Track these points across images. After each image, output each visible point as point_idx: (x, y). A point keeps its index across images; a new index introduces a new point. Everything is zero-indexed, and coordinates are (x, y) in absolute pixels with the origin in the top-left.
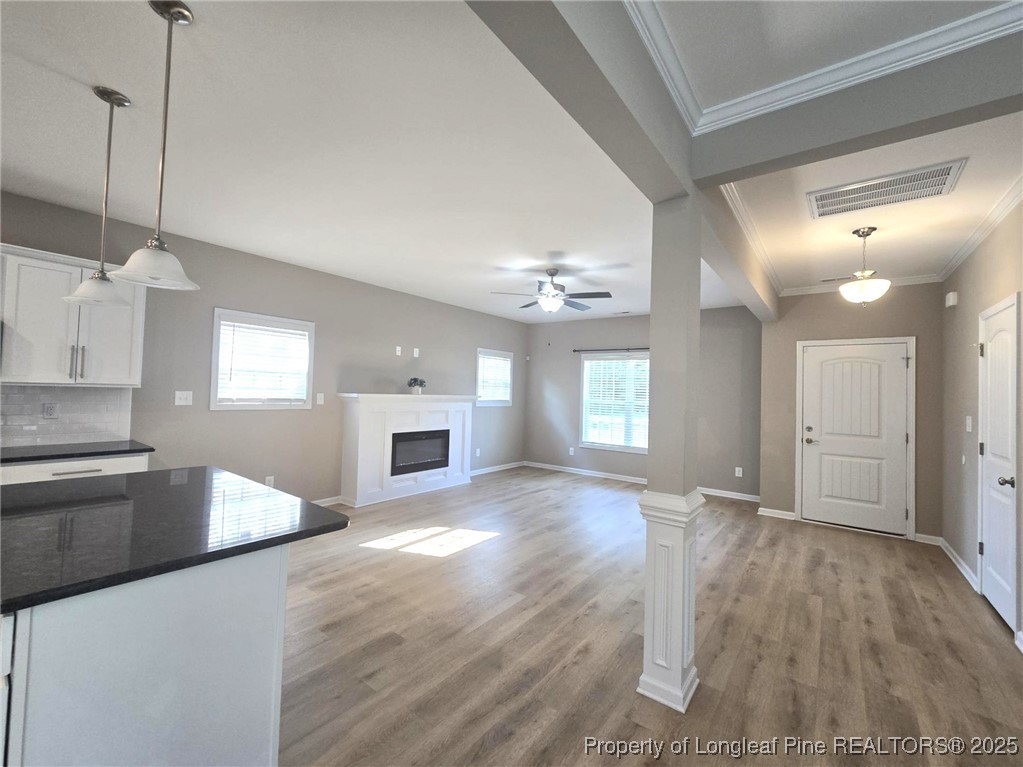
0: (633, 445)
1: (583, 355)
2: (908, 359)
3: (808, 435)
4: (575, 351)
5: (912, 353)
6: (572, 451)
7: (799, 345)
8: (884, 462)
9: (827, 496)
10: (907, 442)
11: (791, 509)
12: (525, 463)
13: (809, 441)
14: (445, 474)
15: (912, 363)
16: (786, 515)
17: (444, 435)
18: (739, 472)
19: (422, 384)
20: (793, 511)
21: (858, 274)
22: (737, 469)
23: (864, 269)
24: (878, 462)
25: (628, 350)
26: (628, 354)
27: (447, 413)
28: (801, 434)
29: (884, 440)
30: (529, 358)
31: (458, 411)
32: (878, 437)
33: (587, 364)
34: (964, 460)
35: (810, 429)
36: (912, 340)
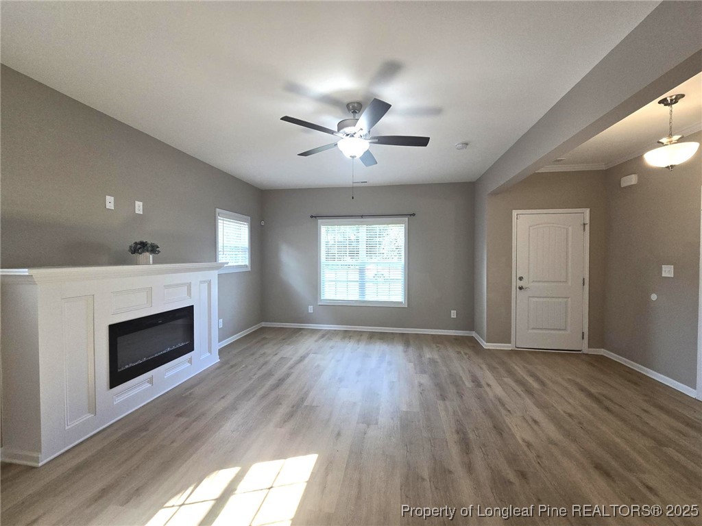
0: (367, 299)
1: (320, 221)
2: (584, 224)
3: (520, 284)
4: (312, 217)
5: (587, 221)
6: (311, 309)
7: (515, 213)
8: (569, 299)
9: (533, 328)
10: (584, 285)
12: (263, 324)
13: (521, 288)
14: (190, 361)
15: (587, 227)
16: (504, 347)
17: (187, 314)
18: (453, 314)
19: (153, 249)
20: (510, 343)
21: (665, 140)
22: (452, 311)
23: (670, 136)
24: (565, 300)
25: (362, 216)
26: (362, 220)
27: (189, 285)
28: (515, 283)
29: (570, 284)
30: (263, 223)
31: (202, 282)
32: (566, 282)
33: (323, 229)
34: (654, 297)
35: (521, 279)
36: (588, 211)
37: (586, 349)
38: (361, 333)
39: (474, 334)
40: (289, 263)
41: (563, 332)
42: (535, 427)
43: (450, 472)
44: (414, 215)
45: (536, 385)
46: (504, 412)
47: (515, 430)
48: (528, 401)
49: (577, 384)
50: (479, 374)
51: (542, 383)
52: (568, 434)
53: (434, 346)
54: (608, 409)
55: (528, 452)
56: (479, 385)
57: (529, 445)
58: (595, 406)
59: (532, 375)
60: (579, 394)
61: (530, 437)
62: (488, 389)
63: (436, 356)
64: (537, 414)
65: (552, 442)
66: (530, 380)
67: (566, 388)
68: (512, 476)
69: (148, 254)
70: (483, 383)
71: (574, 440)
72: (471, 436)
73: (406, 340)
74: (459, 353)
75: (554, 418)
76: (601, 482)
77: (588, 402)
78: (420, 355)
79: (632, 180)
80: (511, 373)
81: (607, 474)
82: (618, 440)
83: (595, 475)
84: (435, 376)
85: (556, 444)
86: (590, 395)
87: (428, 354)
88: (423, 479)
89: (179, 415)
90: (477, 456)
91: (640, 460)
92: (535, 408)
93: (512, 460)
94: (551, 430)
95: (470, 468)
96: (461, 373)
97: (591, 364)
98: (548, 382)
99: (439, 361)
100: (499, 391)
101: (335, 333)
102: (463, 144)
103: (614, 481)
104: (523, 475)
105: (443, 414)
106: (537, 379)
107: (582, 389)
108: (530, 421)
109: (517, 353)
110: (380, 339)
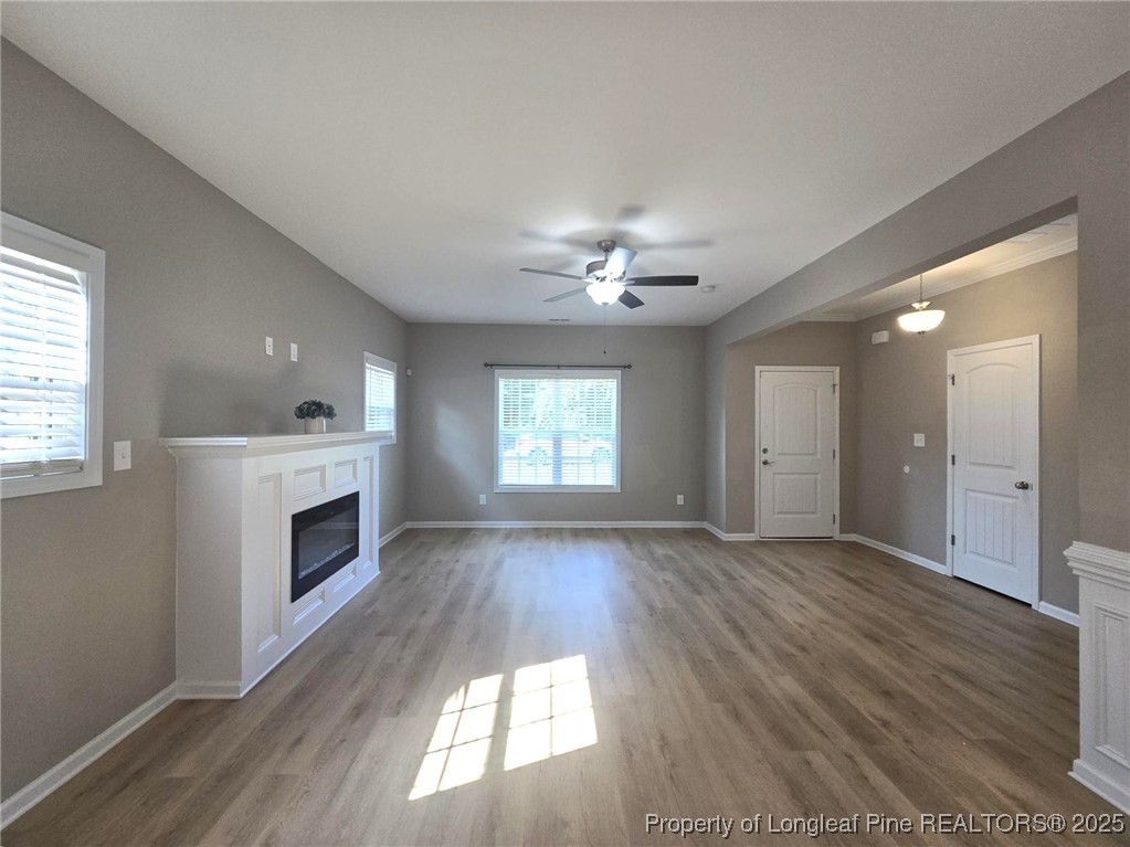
0: (564, 482)
1: (497, 371)
2: (834, 386)
3: (765, 457)
4: (486, 365)
5: (837, 381)
6: (483, 499)
7: (758, 368)
8: (819, 477)
9: (779, 513)
10: (834, 457)
11: (751, 530)
12: (409, 525)
13: (765, 463)
14: (354, 572)
15: (837, 388)
16: (748, 537)
17: (353, 503)
18: (680, 500)
19: (329, 413)
20: (754, 532)
21: (916, 305)
22: (679, 497)
23: (921, 301)
24: (814, 476)
26: (558, 372)
28: (759, 457)
29: (819, 456)
30: (409, 372)
31: (365, 459)
32: (814, 454)
33: (502, 383)
34: (907, 469)
35: (765, 451)
36: (838, 369)
37: (837, 536)
38: (559, 531)
39: (705, 525)
40: (450, 431)
41: (813, 516)
42: (803, 611)
43: (734, 653)
44: (629, 366)
45: (793, 574)
46: (768, 601)
47: (784, 615)
48: (788, 588)
49: (833, 570)
50: (727, 566)
51: (799, 572)
52: (836, 614)
53: (662, 540)
54: (869, 591)
55: (802, 631)
56: (732, 578)
57: (801, 626)
58: (855, 588)
59: (787, 565)
60: (838, 579)
61: (800, 620)
62: (742, 581)
63: (670, 552)
64: (803, 600)
65: (822, 622)
66: (786, 570)
67: (825, 575)
68: (793, 650)
69: (322, 418)
70: (737, 576)
71: (842, 618)
72: (742, 623)
73: (625, 535)
74: (695, 547)
75: (819, 601)
76: (872, 646)
77: (850, 586)
78: (649, 551)
79: (883, 337)
80: (762, 563)
81: (876, 640)
82: (882, 615)
83: (866, 642)
84: (679, 572)
85: (826, 623)
86: (850, 579)
87: (660, 550)
88: (710, 661)
89: (381, 634)
90: (755, 639)
91: (904, 629)
92: (798, 595)
93: (790, 638)
94: (818, 612)
95: (752, 648)
96: (707, 567)
97: (844, 551)
98: (806, 571)
99: (676, 556)
100: (757, 582)
101: (522, 533)
102: (710, 287)
103: (882, 644)
104: (803, 649)
105: (705, 608)
106: (794, 569)
107: (841, 575)
108: (798, 607)
109: (762, 544)
110: (590, 536)
